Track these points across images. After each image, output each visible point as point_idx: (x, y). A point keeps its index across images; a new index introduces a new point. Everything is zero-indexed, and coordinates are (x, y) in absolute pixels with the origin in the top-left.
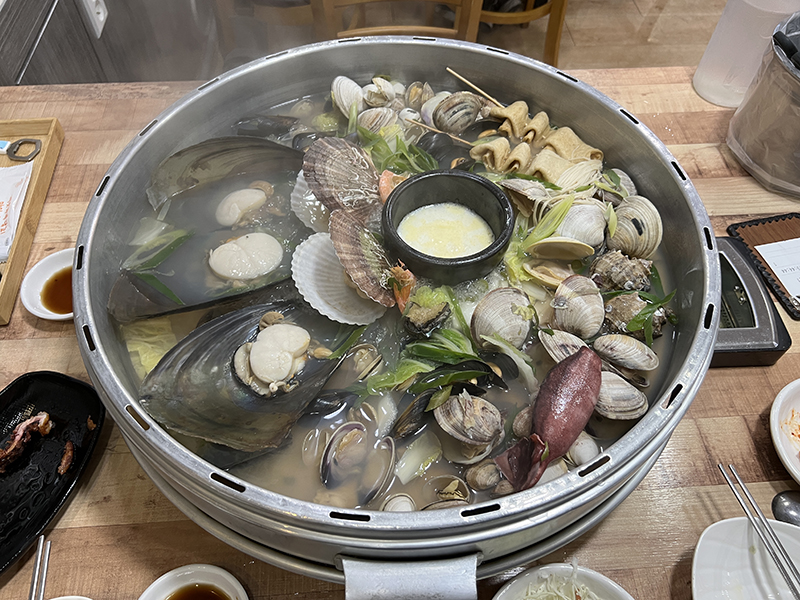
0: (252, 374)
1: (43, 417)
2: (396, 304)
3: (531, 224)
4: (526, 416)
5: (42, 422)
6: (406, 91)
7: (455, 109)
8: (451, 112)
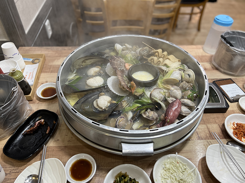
0: (98, 105)
1: (43, 120)
2: (132, 92)
3: (164, 76)
4: (164, 115)
5: (42, 121)
6: (132, 47)
7: (144, 51)
8: (143, 51)
